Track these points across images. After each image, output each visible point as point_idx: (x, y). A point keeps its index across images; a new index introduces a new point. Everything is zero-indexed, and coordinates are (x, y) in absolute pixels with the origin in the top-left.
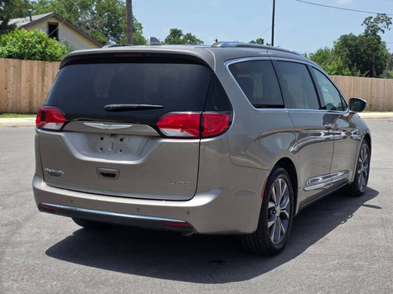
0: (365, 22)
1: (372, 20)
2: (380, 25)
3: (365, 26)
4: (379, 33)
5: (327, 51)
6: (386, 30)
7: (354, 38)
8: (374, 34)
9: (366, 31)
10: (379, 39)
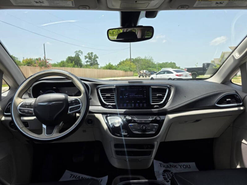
0: (75, 52)
1: (77, 52)
2: (79, 54)
3: (75, 54)
4: (80, 56)
5: (64, 61)
6: (81, 55)
7: (72, 57)
8: (78, 56)
9: (76, 55)
10: (79, 58)
